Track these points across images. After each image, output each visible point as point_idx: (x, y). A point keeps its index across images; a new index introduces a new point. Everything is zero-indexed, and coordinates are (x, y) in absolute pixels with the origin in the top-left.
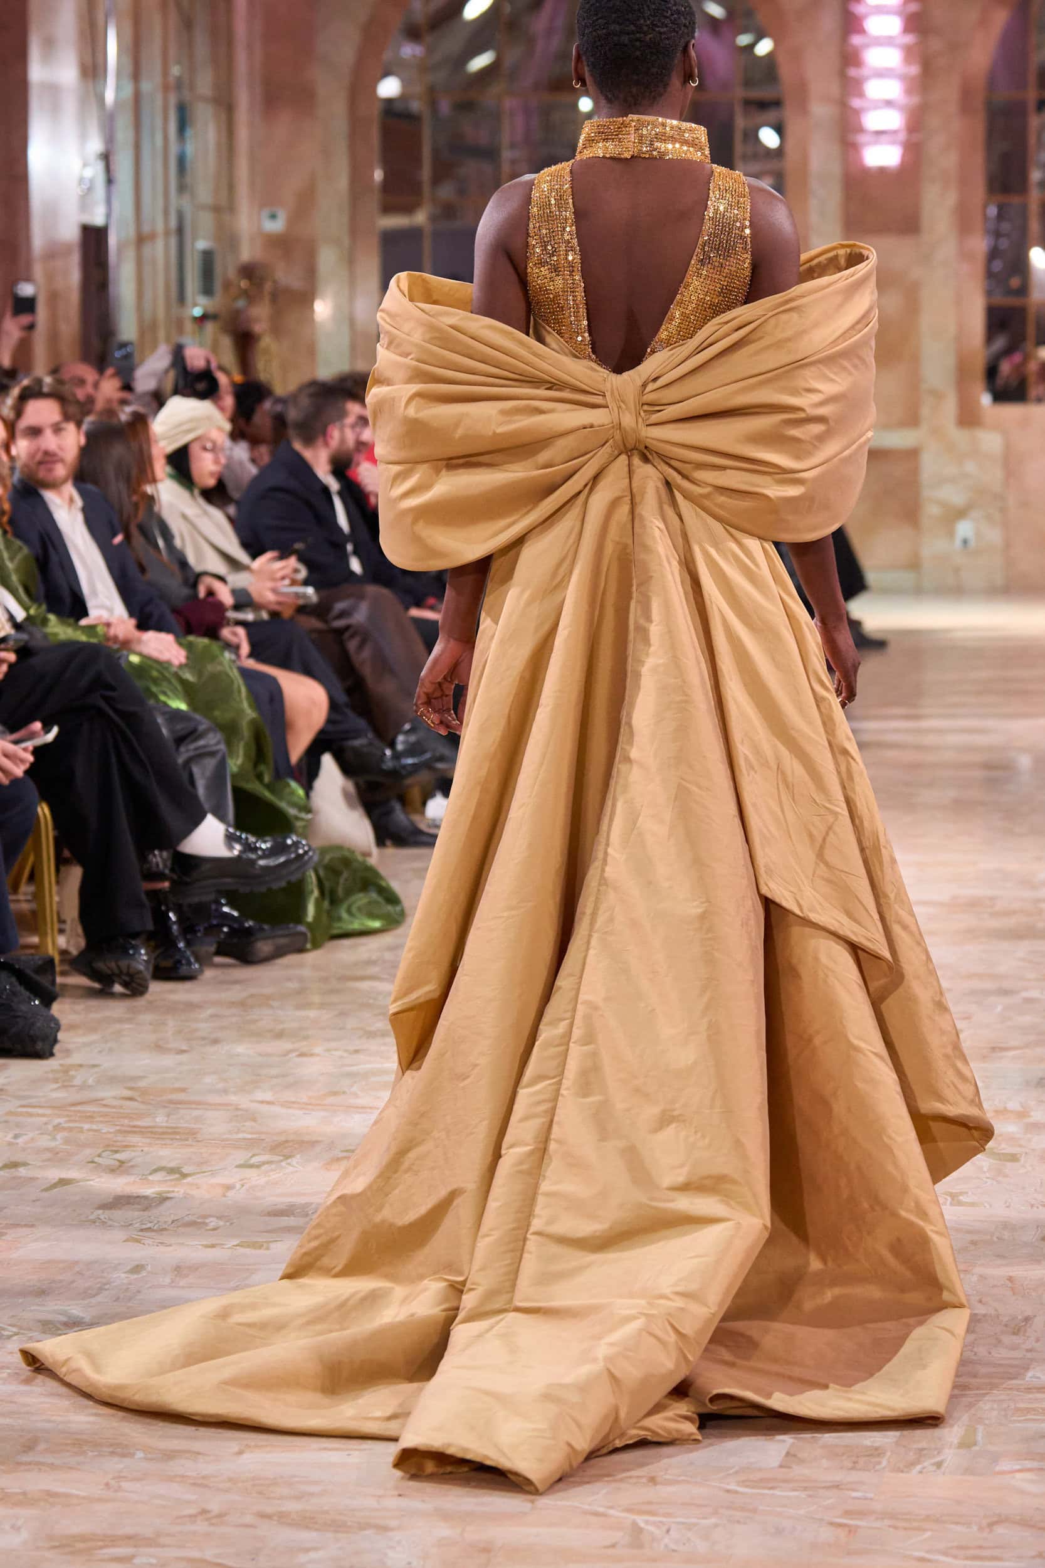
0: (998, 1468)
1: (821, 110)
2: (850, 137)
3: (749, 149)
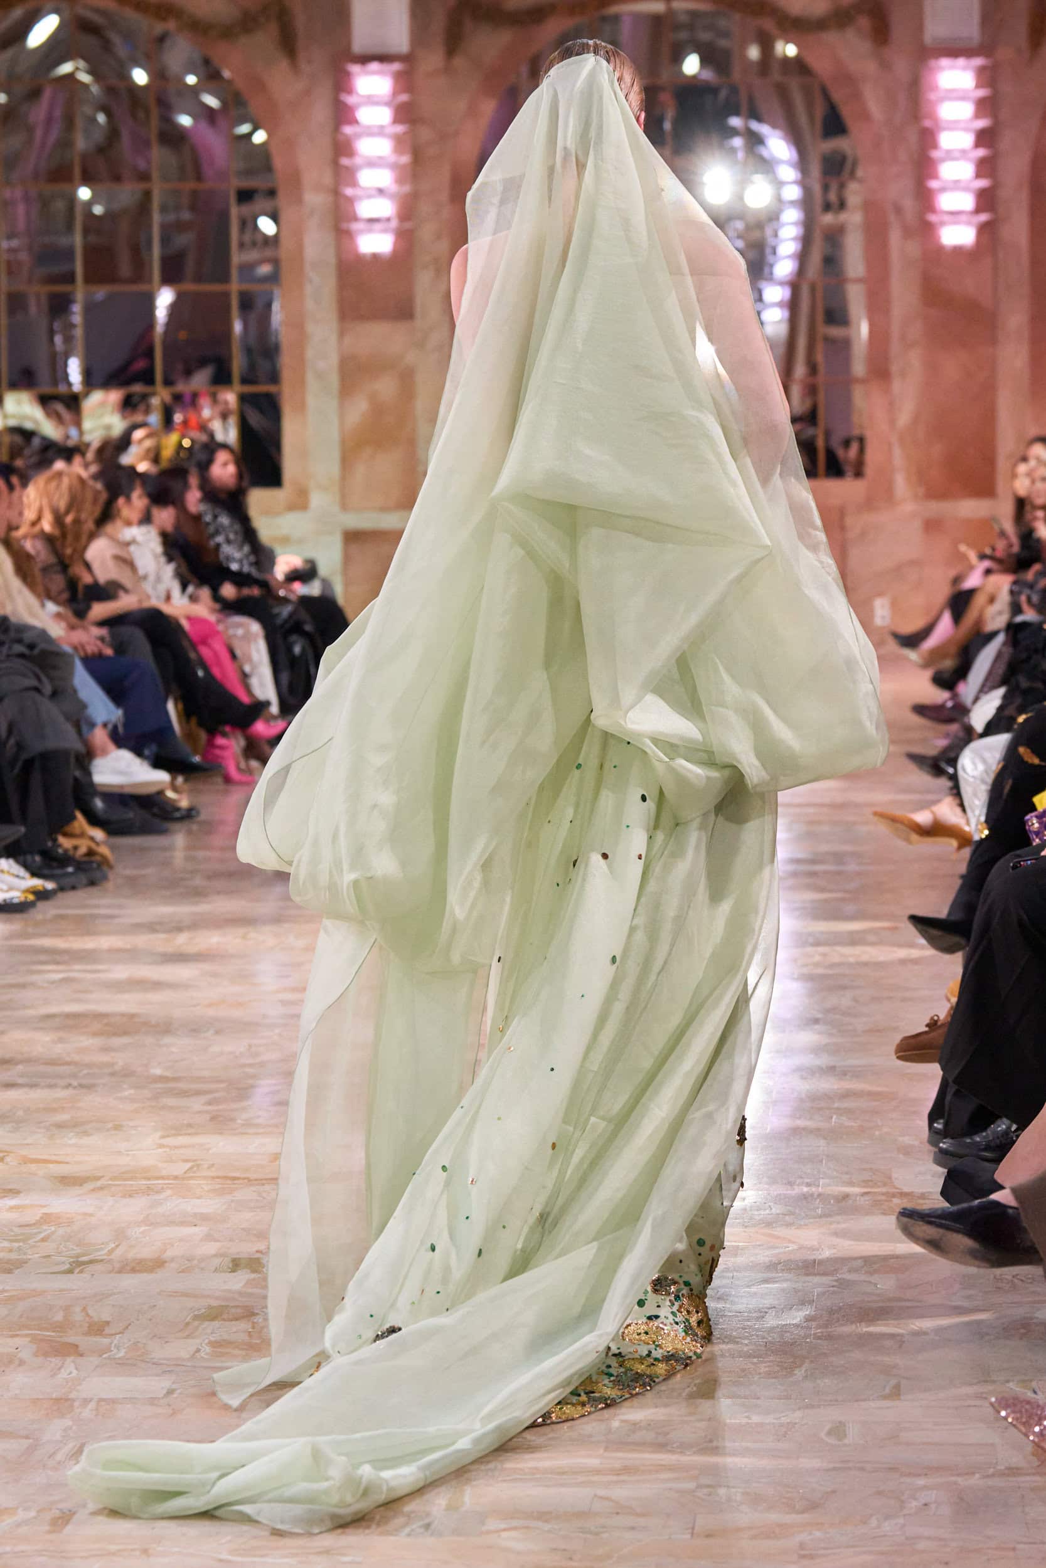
0: (484, 1528)
1: (315, 199)
2: (344, 226)
3: (247, 238)
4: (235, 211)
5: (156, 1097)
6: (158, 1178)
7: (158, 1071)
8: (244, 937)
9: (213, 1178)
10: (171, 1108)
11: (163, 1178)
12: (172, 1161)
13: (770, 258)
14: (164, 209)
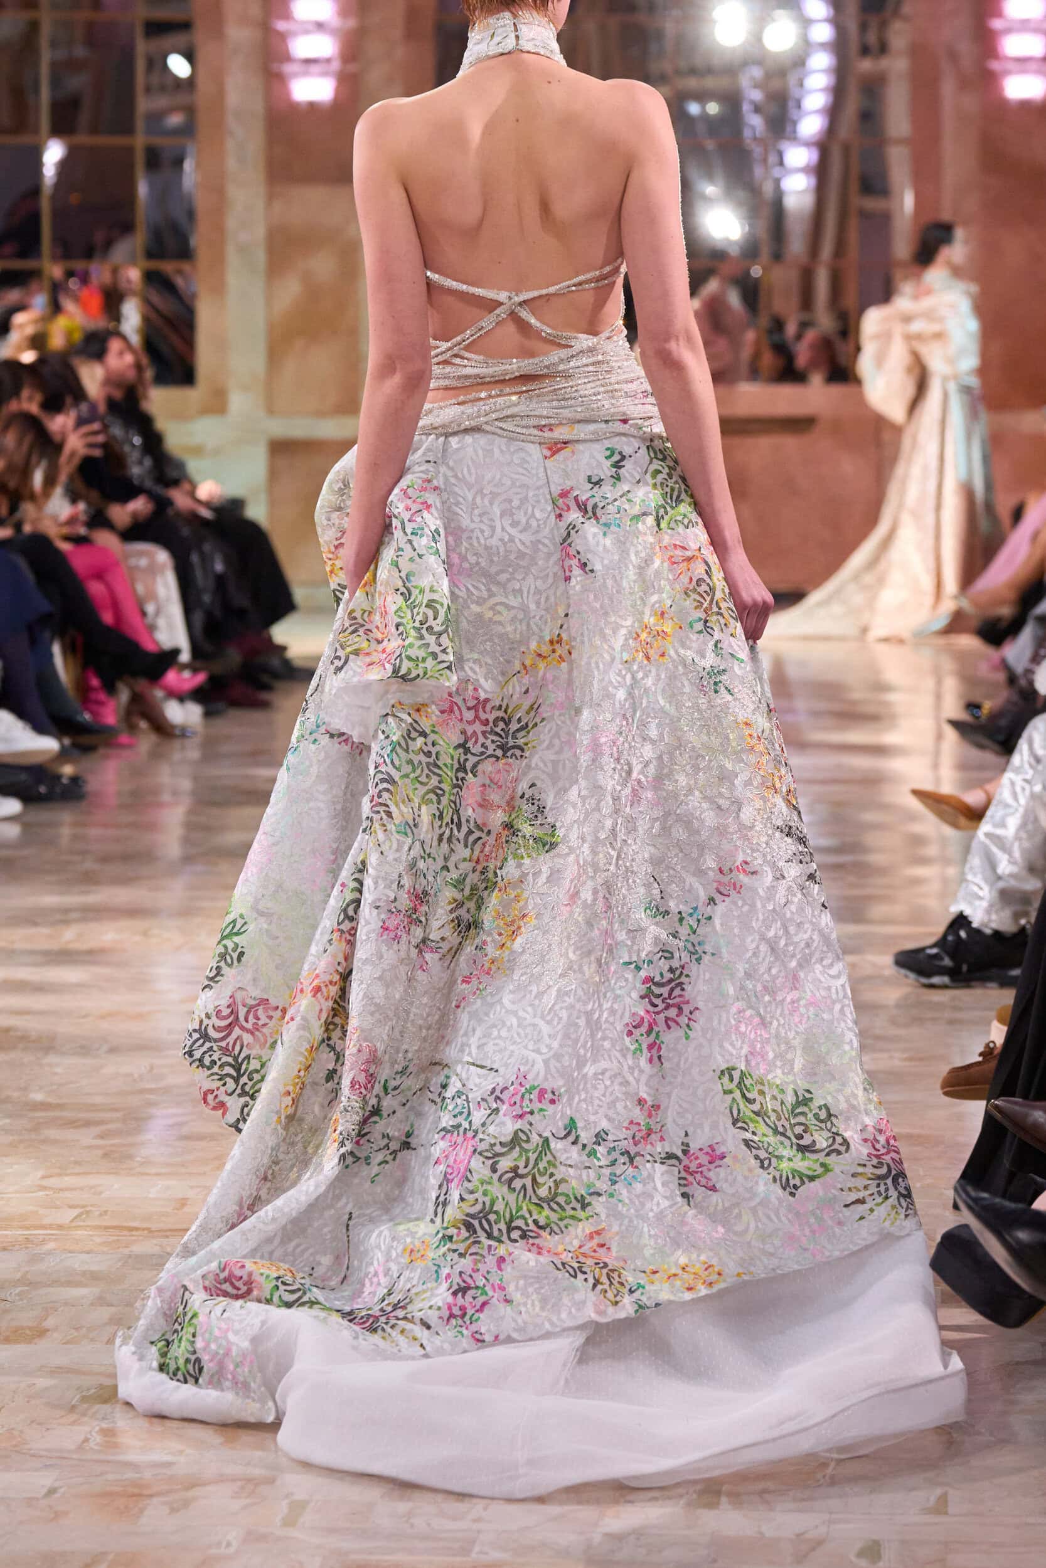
1: (239, 34)
2: (275, 67)
3: (155, 79)
4: (142, 47)
5: (36, 1128)
6: (36, 1227)
7: (39, 1097)
8: (145, 934)
9: (106, 1228)
10: (55, 1142)
11: (43, 1227)
12: (57, 1207)
13: (793, 113)
14: (54, 44)
